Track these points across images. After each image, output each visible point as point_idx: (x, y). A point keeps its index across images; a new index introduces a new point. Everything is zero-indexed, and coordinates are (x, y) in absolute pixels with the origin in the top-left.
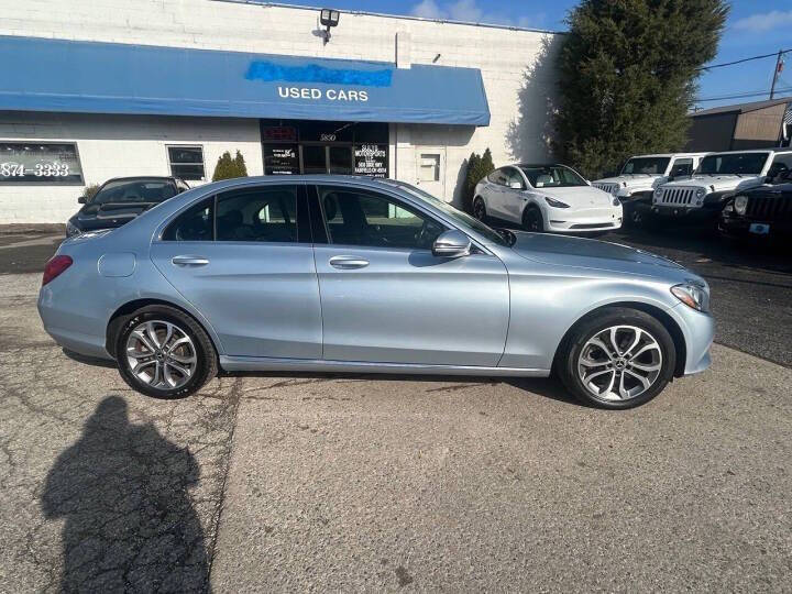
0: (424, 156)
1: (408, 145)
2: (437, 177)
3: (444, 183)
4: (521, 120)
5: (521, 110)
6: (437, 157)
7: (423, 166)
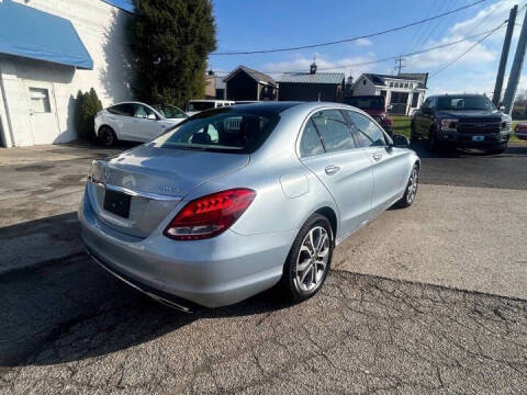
0: (32, 89)
1: (14, 77)
2: (48, 109)
3: (56, 114)
4: (108, 68)
5: (107, 61)
6: (45, 92)
7: (33, 99)
